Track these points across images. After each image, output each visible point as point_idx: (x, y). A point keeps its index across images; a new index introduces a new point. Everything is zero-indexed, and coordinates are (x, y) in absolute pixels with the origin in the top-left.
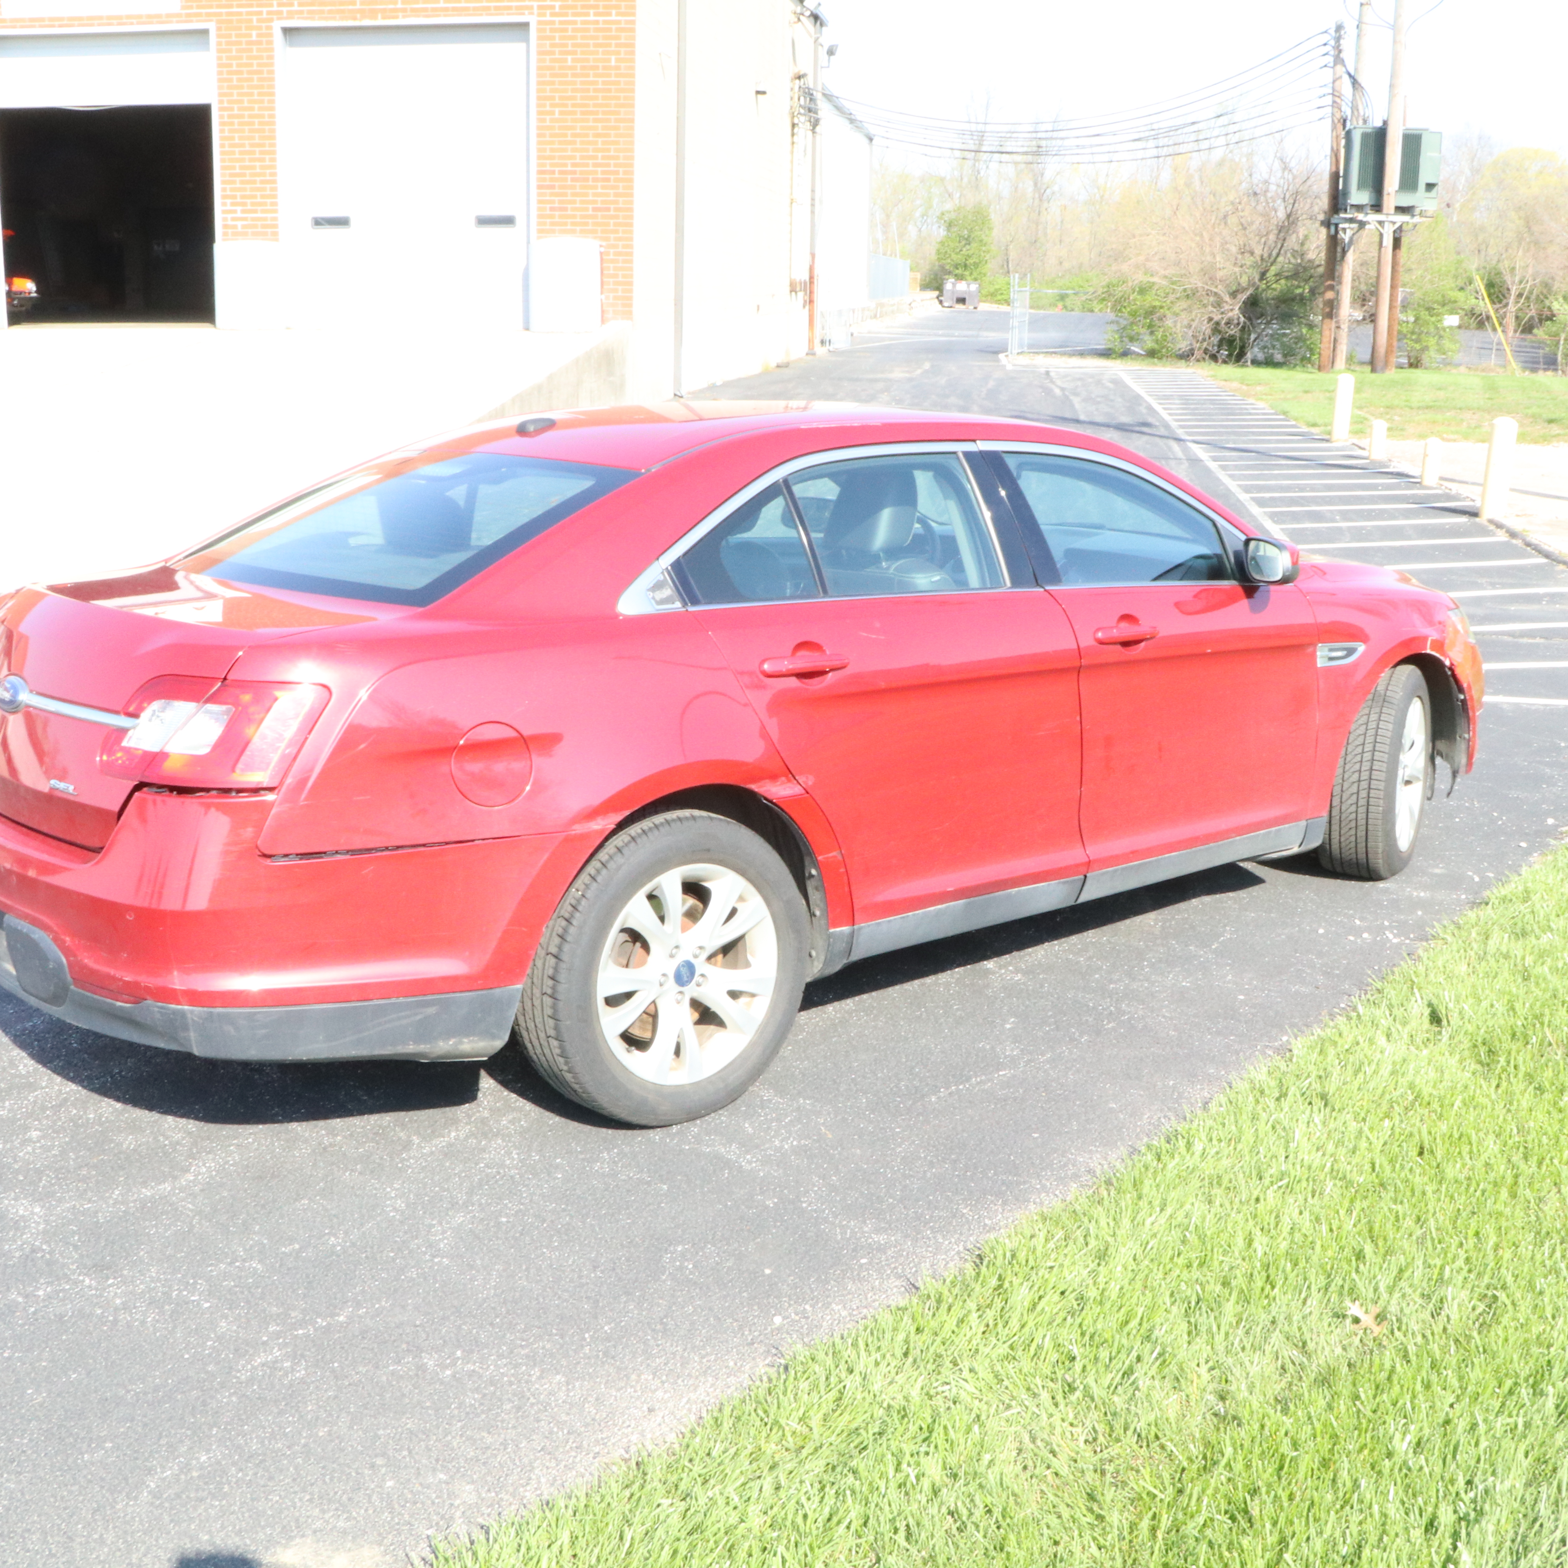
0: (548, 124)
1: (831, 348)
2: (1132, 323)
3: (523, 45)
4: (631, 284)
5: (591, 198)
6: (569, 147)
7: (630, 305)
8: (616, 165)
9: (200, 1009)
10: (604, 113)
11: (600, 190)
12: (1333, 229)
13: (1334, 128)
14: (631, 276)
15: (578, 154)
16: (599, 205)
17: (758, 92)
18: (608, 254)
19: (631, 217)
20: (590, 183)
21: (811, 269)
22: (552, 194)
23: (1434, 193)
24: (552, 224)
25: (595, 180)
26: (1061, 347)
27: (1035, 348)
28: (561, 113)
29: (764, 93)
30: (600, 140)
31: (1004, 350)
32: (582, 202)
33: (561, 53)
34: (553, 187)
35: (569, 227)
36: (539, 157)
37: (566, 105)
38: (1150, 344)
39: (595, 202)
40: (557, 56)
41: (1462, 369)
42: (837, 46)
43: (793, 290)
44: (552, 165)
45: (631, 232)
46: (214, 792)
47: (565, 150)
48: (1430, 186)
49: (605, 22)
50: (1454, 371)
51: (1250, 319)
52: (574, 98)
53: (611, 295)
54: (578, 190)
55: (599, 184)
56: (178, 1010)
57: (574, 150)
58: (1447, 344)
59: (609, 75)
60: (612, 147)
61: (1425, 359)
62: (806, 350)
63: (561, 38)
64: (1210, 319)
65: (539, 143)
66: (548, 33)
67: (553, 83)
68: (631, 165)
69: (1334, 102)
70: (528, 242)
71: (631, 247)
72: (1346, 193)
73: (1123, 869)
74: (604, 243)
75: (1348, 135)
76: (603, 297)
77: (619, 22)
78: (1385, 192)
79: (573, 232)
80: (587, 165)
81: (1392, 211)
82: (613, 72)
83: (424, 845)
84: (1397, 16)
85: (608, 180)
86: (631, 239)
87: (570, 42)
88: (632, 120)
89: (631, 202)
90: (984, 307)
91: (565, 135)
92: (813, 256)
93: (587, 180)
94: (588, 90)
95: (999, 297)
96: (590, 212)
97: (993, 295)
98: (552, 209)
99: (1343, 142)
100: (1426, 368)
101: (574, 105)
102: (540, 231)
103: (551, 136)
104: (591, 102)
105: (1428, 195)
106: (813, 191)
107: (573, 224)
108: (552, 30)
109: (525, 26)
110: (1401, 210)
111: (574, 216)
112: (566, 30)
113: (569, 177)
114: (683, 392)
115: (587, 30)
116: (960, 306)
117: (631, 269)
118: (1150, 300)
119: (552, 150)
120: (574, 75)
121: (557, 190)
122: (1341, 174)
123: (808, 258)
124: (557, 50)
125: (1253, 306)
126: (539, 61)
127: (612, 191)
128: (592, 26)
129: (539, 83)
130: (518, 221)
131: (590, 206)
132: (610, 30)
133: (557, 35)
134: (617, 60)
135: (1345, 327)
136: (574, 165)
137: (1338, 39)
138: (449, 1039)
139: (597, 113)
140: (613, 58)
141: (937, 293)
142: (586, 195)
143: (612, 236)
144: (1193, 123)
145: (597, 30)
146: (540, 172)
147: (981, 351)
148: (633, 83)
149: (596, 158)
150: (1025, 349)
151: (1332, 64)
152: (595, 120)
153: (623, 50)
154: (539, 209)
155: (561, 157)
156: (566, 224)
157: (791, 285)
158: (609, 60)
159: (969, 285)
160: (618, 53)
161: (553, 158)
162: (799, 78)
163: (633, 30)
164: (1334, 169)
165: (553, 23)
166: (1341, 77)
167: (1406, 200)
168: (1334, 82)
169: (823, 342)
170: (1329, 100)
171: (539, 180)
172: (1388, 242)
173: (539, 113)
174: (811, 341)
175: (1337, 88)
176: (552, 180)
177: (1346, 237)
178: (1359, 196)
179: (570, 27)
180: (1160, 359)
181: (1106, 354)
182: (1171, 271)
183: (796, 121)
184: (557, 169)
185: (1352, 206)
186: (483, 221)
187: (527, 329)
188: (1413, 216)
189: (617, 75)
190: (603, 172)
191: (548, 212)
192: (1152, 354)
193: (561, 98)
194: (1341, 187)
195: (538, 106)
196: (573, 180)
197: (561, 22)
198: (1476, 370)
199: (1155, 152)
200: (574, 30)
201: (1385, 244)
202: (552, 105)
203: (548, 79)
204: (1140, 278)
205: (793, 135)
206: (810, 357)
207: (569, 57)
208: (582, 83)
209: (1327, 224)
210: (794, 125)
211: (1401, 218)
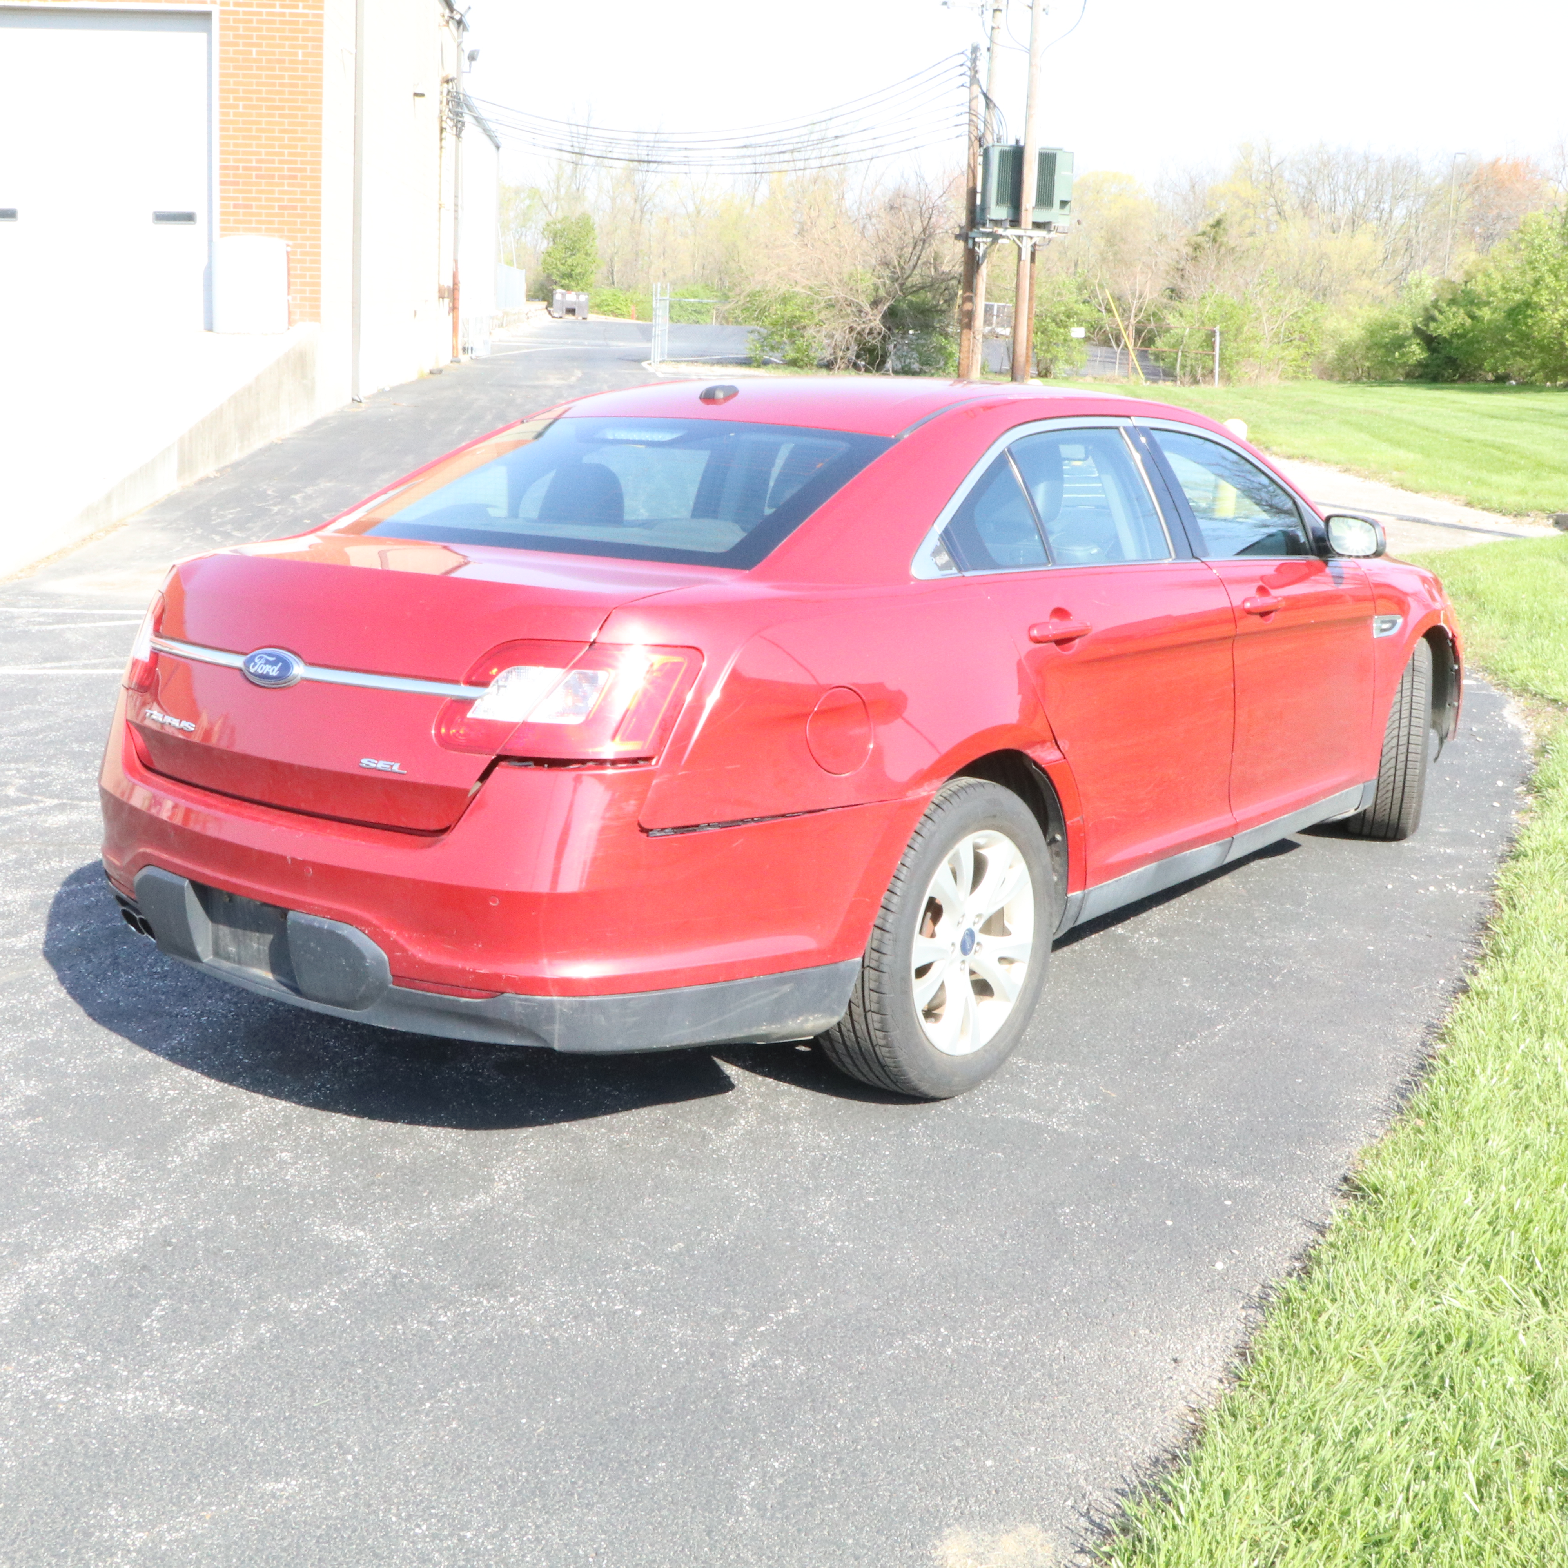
0: (231, 118)
1: (473, 356)
2: (772, 333)
3: (203, 36)
4: (318, 284)
5: (277, 196)
6: (254, 142)
7: (318, 307)
8: (302, 163)
9: (571, 999)
10: (290, 108)
11: (286, 188)
12: (970, 242)
13: (971, 145)
14: (319, 277)
15: (263, 150)
16: (285, 203)
17: (416, 95)
18: (295, 253)
19: (319, 216)
20: (276, 180)
21: (455, 276)
22: (235, 191)
23: (1067, 210)
24: (236, 222)
25: (282, 177)
26: (702, 356)
27: (675, 357)
28: (245, 107)
29: (422, 95)
30: (286, 136)
31: (647, 358)
32: (267, 200)
33: (245, 44)
34: (237, 183)
35: (254, 225)
36: (222, 152)
37: (251, 99)
38: (792, 355)
39: (282, 200)
40: (241, 48)
41: (1089, 379)
42: (478, 51)
43: (442, 297)
44: (235, 160)
45: (319, 231)
46: (591, 764)
47: (250, 146)
48: (1064, 203)
49: (291, 14)
50: (1081, 381)
51: (889, 329)
52: (259, 92)
53: (298, 296)
54: (263, 188)
55: (286, 181)
56: (547, 1001)
57: (258, 146)
58: (1076, 356)
59: (296, 70)
60: (299, 144)
61: (1054, 370)
62: (450, 358)
63: (245, 29)
64: (851, 329)
65: (222, 137)
66: (231, 24)
67: (237, 76)
68: (319, 163)
69: (971, 120)
70: (210, 241)
71: (319, 246)
72: (984, 208)
73: (1256, 831)
74: (291, 243)
75: (986, 153)
76: (290, 297)
77: (306, 15)
78: (1023, 208)
79: (258, 230)
80: (273, 162)
81: (1030, 226)
82: (300, 66)
83: (783, 816)
84: (1033, 41)
85: (295, 177)
86: (319, 239)
87: (255, 34)
88: (320, 117)
89: (319, 201)
90: (592, 317)
91: (250, 130)
92: (456, 261)
93: (273, 177)
94: (274, 85)
95: (606, 308)
96: (276, 210)
97: (598, 306)
98: (235, 206)
99: (980, 159)
100: (1055, 378)
101: (258, 99)
102: (223, 229)
103: (235, 130)
104: (277, 97)
105: (1062, 212)
106: (456, 197)
107: (258, 222)
108: (235, 21)
109: (207, 15)
110: (1037, 225)
111: (259, 214)
112: (251, 21)
113: (254, 173)
114: (362, 396)
115: (273, 22)
116: (570, 317)
117: (319, 269)
118: (791, 310)
119: (236, 145)
120: (259, 68)
121: (241, 187)
122: (979, 189)
123: (452, 264)
124: (241, 41)
125: (892, 316)
126: (222, 52)
127: (299, 189)
128: (278, 18)
129: (222, 75)
130: (198, 218)
131: (276, 204)
132: (297, 23)
133: (241, 25)
134: (304, 54)
135: (979, 337)
136: (258, 161)
137: (974, 61)
138: (797, 1018)
139: (283, 108)
140: (300, 52)
141: (545, 304)
142: (272, 192)
143: (299, 235)
144: (837, 137)
145: (283, 22)
146: (223, 168)
147: (620, 359)
148: (321, 79)
149: (282, 154)
150: (666, 358)
151: (968, 85)
152: (281, 116)
153: (310, 44)
154: (222, 206)
155: (245, 153)
156: (250, 222)
157: (440, 291)
158: (296, 54)
159: (578, 296)
160: (306, 47)
161: (237, 153)
162: (447, 82)
163: (321, 24)
164: (971, 185)
165: (237, 13)
166: (977, 97)
167: (1042, 216)
168: (970, 101)
169: (464, 350)
170: (965, 118)
171: (221, 175)
172: (1026, 255)
173: (222, 106)
174: (454, 348)
175: (973, 107)
176: (235, 176)
177: (980, 251)
178: (998, 211)
179: (255, 18)
180: (801, 367)
181: (746, 362)
182: (813, 283)
183: (444, 125)
184: (241, 165)
185: (991, 220)
186: (162, 217)
187: (210, 329)
188: (1050, 231)
189: (304, 70)
190: (289, 170)
191: (232, 209)
192: (793, 363)
193: (245, 91)
194: (978, 202)
195: (221, 98)
196: (257, 176)
197: (245, 13)
198: (1102, 380)
199: (752, 168)
200: (259, 22)
201: (1023, 257)
202: (235, 99)
203: (231, 71)
204: (783, 288)
205: (441, 139)
206: (456, 365)
207: (254, 50)
208: (267, 76)
209: (964, 236)
210: (442, 130)
211: (1039, 234)
